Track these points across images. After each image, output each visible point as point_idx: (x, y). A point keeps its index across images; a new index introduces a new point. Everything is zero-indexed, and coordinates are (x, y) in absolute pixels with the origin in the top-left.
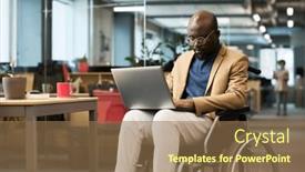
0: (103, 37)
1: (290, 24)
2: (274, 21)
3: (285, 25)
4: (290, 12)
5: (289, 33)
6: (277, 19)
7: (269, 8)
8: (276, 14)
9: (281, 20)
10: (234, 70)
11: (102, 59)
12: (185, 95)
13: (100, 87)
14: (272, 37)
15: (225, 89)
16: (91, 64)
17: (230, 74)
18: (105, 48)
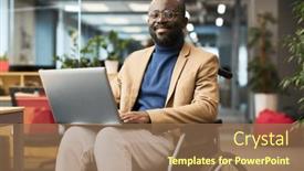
0: (24, 34)
1: (219, 22)
2: (201, 19)
3: (214, 23)
4: (221, 9)
5: (218, 32)
6: (205, 17)
7: (199, 5)
8: (204, 13)
9: (210, 18)
10: (201, 74)
11: (22, 58)
12: (136, 107)
13: (23, 90)
14: (199, 36)
15: (190, 99)
16: (12, 62)
17: (197, 79)
18: (26, 46)
